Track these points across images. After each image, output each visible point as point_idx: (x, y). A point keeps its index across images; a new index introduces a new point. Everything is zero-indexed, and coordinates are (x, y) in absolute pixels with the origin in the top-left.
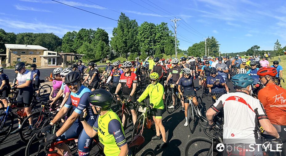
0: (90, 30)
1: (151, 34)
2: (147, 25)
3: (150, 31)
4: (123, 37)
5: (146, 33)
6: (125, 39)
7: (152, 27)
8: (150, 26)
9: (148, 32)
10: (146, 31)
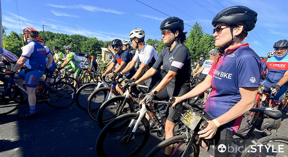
0: (156, 40)
1: (210, 45)
2: (207, 37)
3: (210, 43)
4: (193, 45)
5: (206, 44)
6: (194, 47)
7: (212, 39)
8: (210, 37)
9: (208, 44)
10: (206, 42)
